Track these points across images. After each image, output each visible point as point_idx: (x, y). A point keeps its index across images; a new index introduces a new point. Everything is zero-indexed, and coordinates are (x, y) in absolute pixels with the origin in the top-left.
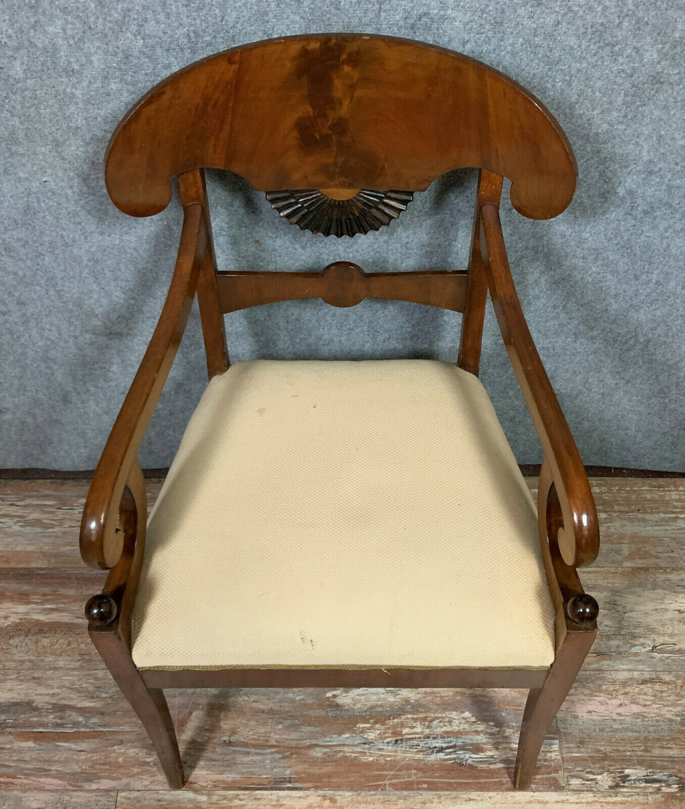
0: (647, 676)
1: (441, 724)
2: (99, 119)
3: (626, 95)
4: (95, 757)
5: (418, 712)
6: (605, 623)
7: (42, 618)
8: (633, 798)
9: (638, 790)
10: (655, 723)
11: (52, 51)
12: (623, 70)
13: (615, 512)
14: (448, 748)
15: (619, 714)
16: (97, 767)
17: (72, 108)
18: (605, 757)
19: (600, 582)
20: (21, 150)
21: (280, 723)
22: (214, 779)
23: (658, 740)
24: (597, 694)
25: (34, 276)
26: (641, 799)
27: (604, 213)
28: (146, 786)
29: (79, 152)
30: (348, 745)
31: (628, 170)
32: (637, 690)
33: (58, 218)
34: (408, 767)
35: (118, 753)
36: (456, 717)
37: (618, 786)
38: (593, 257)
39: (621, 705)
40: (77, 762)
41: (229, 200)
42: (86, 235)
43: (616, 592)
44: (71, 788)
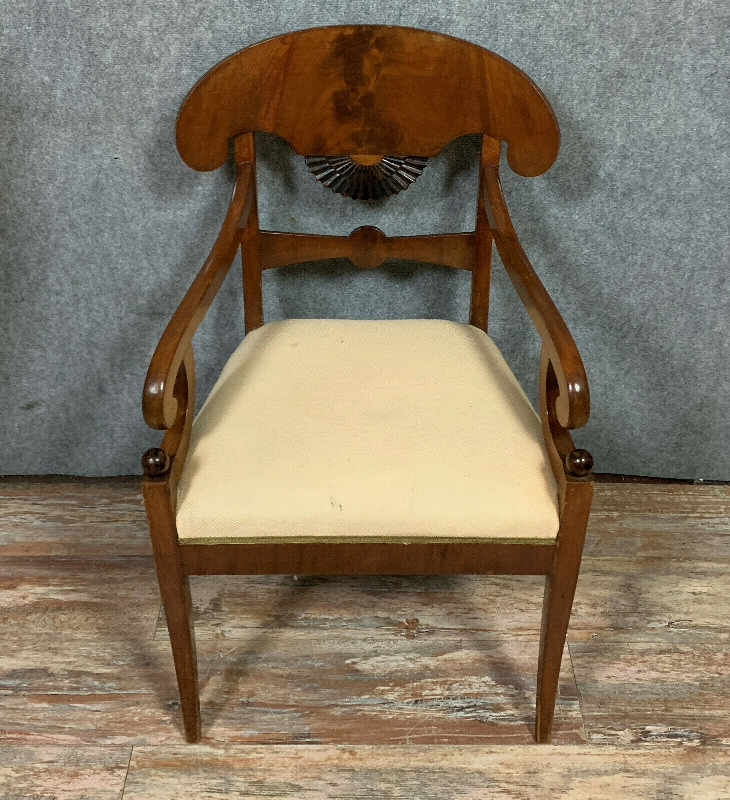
0: (664, 647)
1: (461, 687)
2: (170, 100)
3: (598, 88)
4: (111, 716)
5: (438, 677)
6: (621, 603)
7: (61, 598)
8: (656, 751)
9: (660, 744)
10: (674, 687)
11: (139, 41)
13: (627, 511)
14: (468, 707)
15: (639, 680)
16: (112, 725)
17: (149, 91)
18: (626, 716)
19: (614, 568)
20: (99, 129)
21: (300, 686)
22: (232, 736)
23: (678, 701)
24: (616, 662)
25: (92, 253)
26: (663, 752)
27: (589, 196)
28: (161, 742)
29: (149, 131)
30: (367, 705)
31: (606, 155)
32: (655, 659)
33: (122, 194)
34: (428, 724)
35: (135, 713)
36: (476, 681)
37: (640, 741)
38: (583, 239)
39: (640, 672)
40: (92, 721)
41: (271, 178)
42: (145, 211)
43: (631, 577)
44: (85, 743)
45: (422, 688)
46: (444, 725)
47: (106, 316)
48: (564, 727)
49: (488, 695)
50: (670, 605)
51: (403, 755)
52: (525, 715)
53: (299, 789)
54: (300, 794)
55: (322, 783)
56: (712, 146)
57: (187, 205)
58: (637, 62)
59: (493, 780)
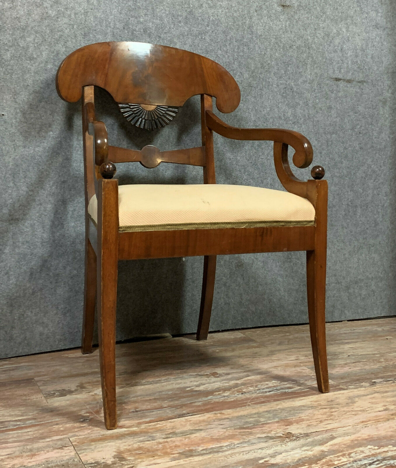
11: (26, 49)
17: (28, 76)
31: (248, 125)
38: (243, 170)
42: (15, 147)
56: (290, 122)
57: (42, 144)
58: (255, 80)
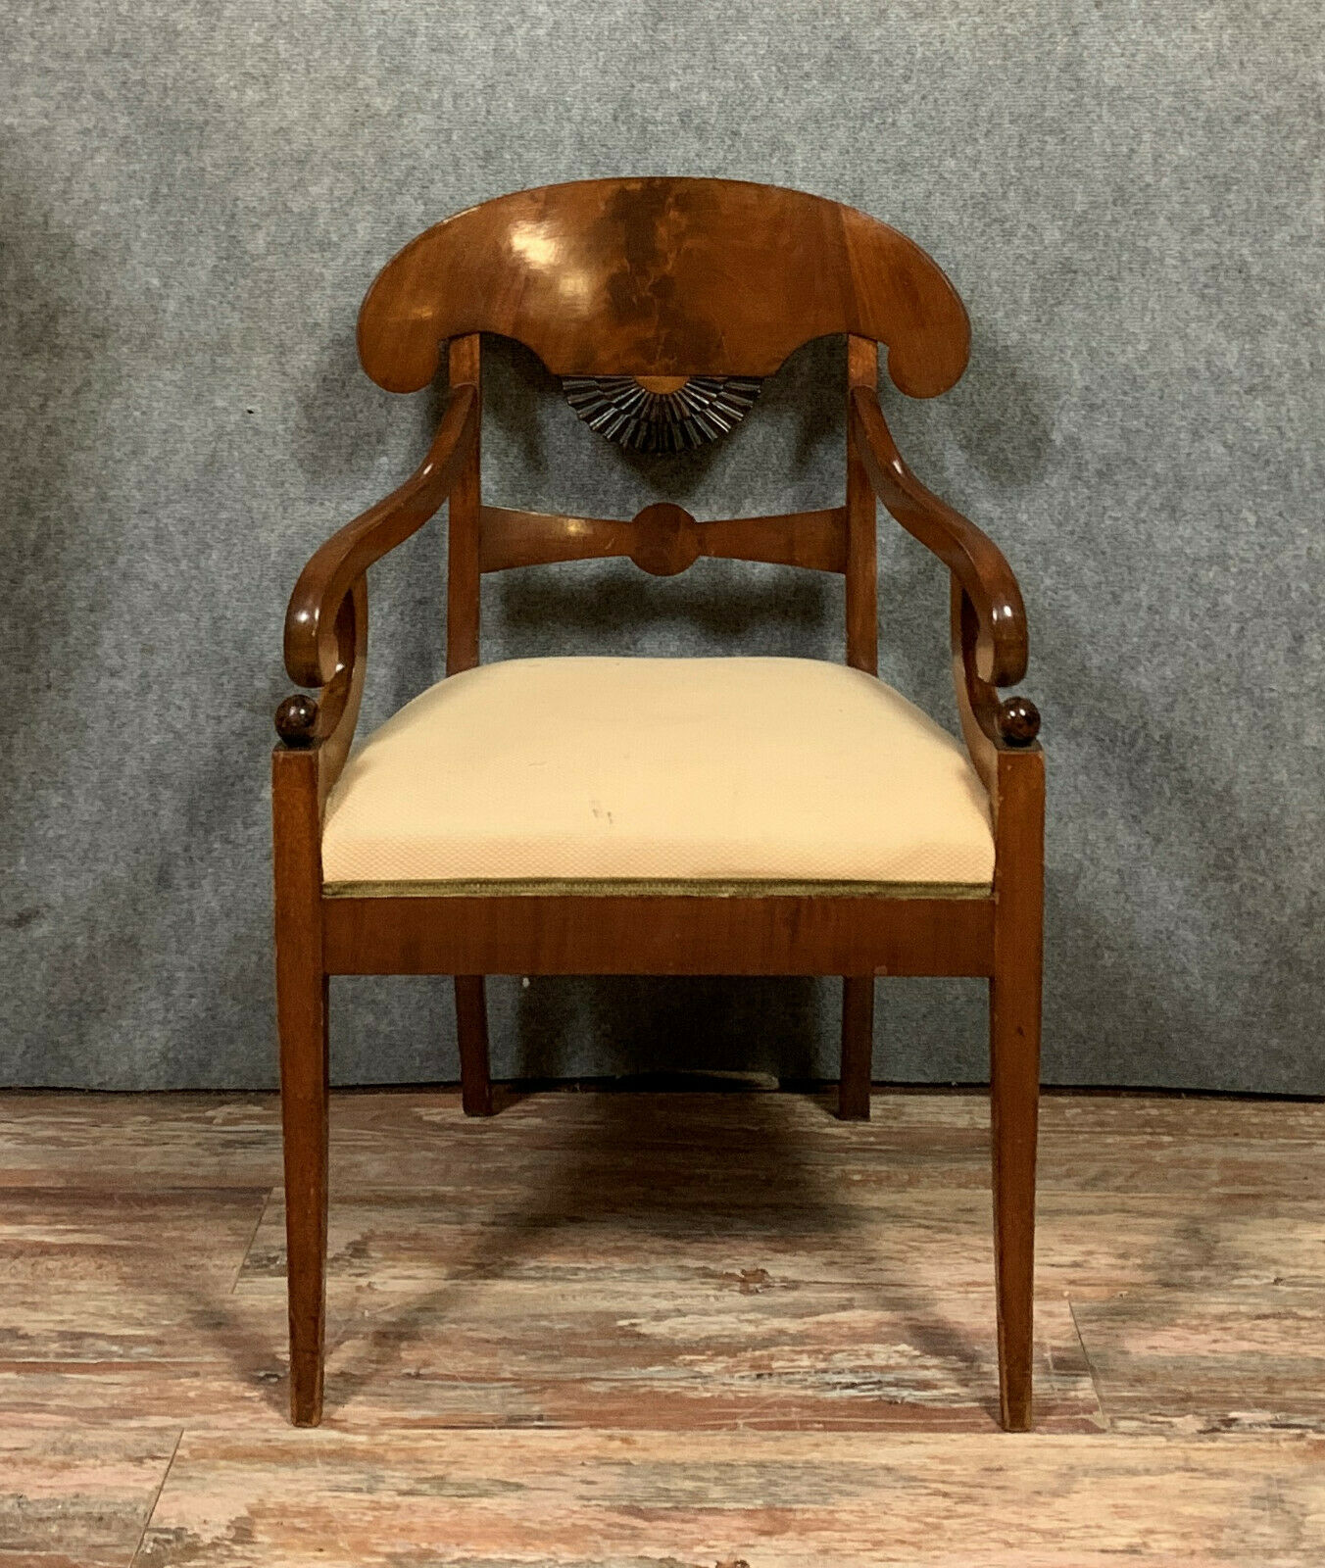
0: (1266, 1309)
1: (852, 1358)
2: (349, 310)
3: (1033, 290)
4: (139, 1391)
5: (803, 1343)
6: (1179, 1252)
7: (48, 1239)
8: (1248, 1444)
9: (1258, 1436)
10: (1287, 1362)
12: (1021, 256)
13: (1190, 1135)
14: (866, 1384)
15: (1215, 1351)
16: (143, 1402)
17: (316, 295)
18: (1188, 1398)
20: (229, 362)
21: (523, 1354)
22: (384, 1417)
23: (1295, 1380)
24: (1168, 1328)
25: (185, 591)
26: (1265, 1446)
27: (1040, 478)
28: (241, 1424)
29: (309, 363)
30: (659, 1379)
31: (1060, 403)
32: (1247, 1325)
33: (252, 475)
34: (783, 1405)
35: (189, 1387)
36: (881, 1350)
37: (1216, 1431)
38: (1040, 558)
41: (503, 444)
42: (286, 504)
43: (1195, 1219)
44: (85, 1425)
45: (772, 1358)
46: (816, 1406)
47: (194, 716)
48: (1059, 1410)
49: (905, 1368)
50: (1276, 1256)
51: (731, 1445)
52: (980, 1395)
53: (519, 1487)
54: (520, 1493)
55: (563, 1479)
56: (1235, 387)
57: (359, 492)
59: (914, 1479)
